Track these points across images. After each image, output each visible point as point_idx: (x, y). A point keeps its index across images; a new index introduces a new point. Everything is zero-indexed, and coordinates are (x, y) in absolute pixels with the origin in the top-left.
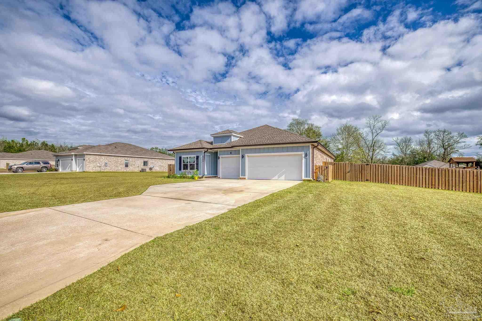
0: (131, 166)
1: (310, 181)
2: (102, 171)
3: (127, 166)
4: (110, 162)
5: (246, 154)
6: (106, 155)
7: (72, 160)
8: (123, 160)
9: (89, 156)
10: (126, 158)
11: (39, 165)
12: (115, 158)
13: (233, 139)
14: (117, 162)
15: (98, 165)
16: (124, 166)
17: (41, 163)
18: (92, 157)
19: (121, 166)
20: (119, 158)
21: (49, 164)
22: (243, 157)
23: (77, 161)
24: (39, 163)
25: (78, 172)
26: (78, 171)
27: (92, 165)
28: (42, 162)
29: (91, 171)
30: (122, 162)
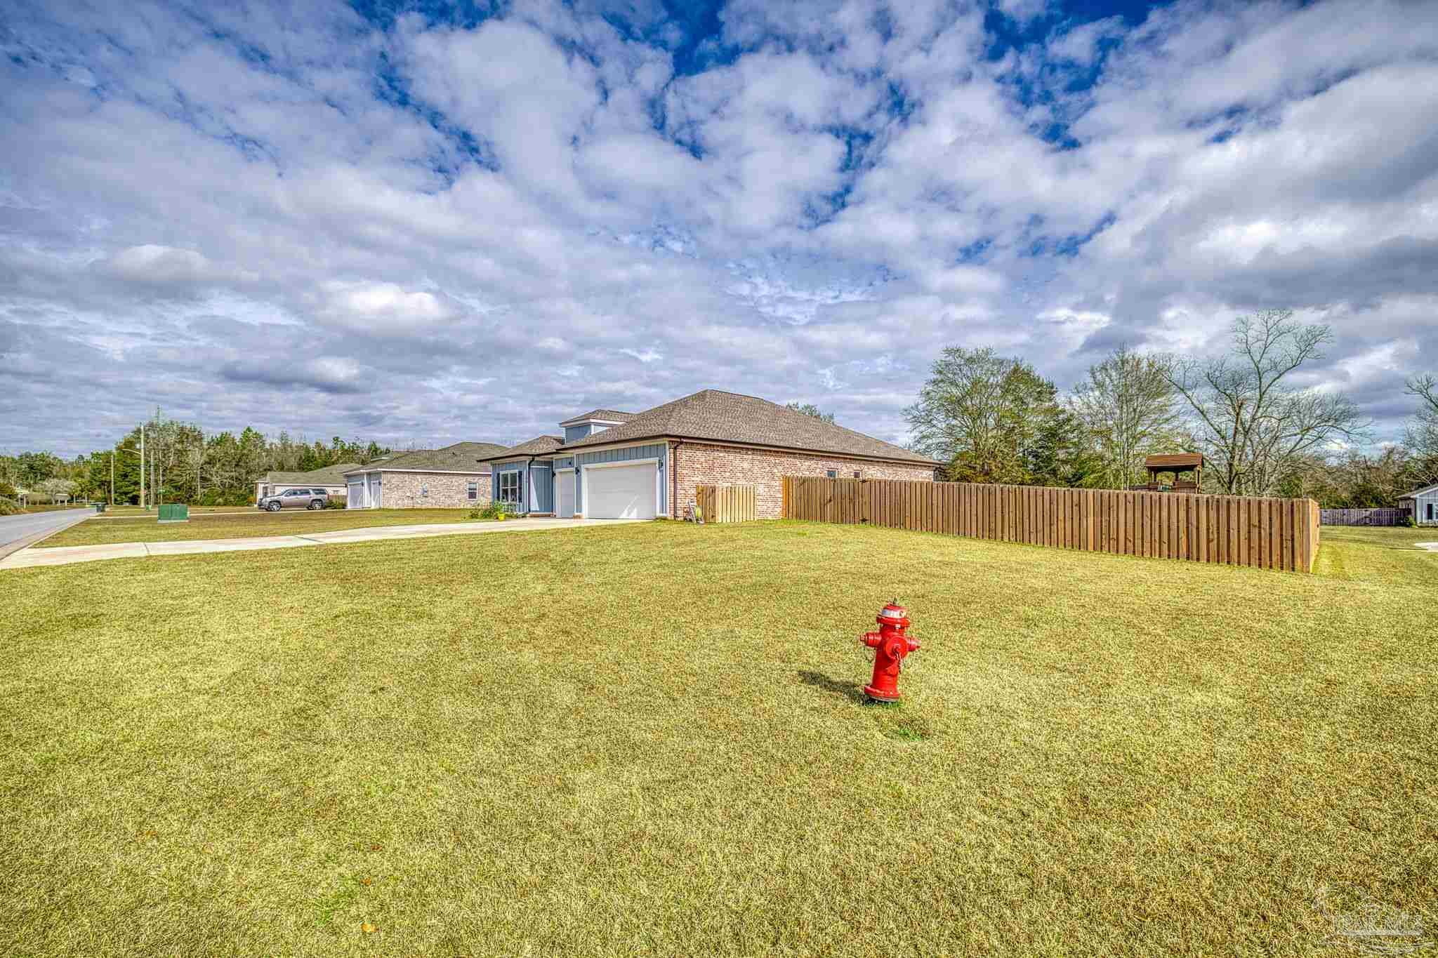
0: (482, 495)
1: (665, 519)
2: (418, 506)
3: (472, 495)
4: (435, 487)
5: (582, 466)
6: (425, 473)
7: (363, 484)
8: (463, 483)
9: (389, 476)
10: (470, 479)
11: (306, 497)
12: (444, 479)
13: (594, 430)
14: (449, 488)
15: (408, 494)
16: (467, 495)
17: (311, 492)
18: (396, 479)
19: (459, 496)
20: (454, 479)
21: (325, 493)
22: (578, 471)
23: (372, 485)
24: (307, 493)
25: (373, 510)
26: (373, 508)
27: (395, 495)
28: (313, 490)
29: (395, 507)
30: (461, 488)
